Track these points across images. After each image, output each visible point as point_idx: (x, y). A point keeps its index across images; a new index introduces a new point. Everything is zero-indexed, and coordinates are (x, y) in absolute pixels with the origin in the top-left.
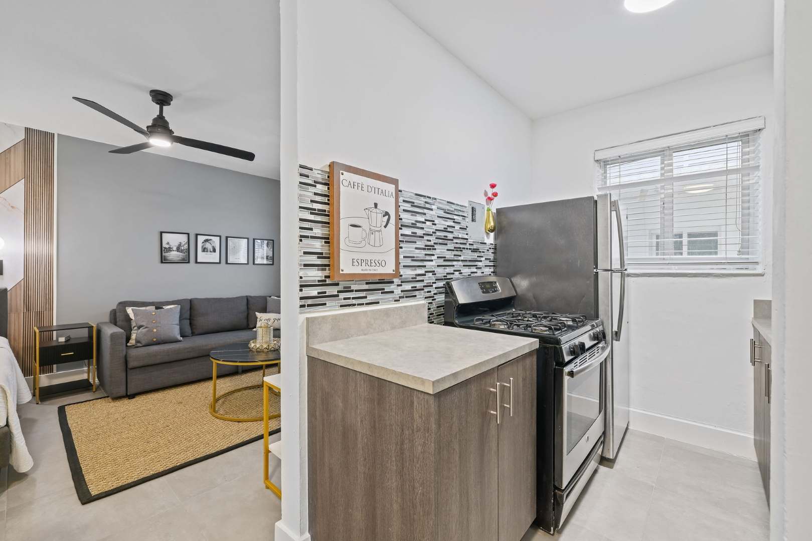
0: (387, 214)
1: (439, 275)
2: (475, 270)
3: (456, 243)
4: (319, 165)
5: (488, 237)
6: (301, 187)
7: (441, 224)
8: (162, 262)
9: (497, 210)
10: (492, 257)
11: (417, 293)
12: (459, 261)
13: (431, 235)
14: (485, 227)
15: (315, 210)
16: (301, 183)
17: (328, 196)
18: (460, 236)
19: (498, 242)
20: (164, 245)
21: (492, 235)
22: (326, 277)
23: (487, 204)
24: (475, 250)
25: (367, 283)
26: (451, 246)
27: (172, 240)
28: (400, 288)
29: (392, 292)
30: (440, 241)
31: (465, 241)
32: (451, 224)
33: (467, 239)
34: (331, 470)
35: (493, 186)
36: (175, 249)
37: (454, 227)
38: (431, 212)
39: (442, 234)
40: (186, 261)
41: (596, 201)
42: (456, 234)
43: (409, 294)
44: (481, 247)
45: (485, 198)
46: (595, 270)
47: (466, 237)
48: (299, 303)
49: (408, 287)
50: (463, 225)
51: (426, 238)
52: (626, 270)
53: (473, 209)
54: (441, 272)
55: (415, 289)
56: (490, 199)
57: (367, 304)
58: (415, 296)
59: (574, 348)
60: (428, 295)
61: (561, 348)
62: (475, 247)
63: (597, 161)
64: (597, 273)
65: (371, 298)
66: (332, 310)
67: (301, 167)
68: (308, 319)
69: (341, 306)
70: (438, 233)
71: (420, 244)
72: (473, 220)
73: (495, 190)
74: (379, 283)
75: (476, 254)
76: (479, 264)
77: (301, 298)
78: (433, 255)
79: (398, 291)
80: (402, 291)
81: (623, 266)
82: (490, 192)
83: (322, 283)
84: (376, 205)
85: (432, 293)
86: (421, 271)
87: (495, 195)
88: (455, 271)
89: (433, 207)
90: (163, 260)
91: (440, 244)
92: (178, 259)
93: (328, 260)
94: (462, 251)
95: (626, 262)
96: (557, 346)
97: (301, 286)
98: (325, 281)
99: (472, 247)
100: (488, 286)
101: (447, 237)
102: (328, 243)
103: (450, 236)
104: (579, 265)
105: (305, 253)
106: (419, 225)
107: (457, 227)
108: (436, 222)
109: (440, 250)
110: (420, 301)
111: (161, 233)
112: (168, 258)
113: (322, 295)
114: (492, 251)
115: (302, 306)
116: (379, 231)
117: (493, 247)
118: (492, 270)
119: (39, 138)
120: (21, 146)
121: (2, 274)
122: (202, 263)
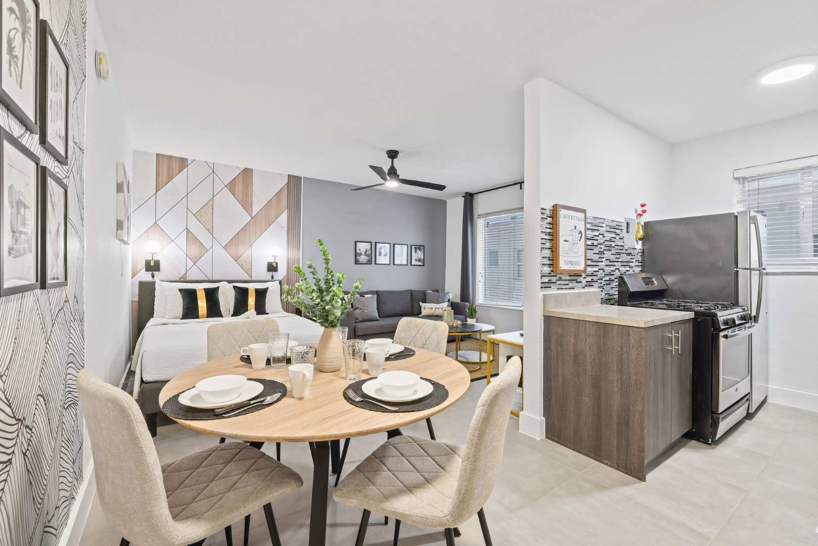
0: (581, 232)
1: (607, 272)
2: (629, 269)
3: (617, 249)
4: (548, 206)
5: (638, 244)
6: (542, 221)
7: (609, 236)
8: (356, 264)
9: (645, 223)
10: (640, 259)
11: (593, 283)
12: (618, 262)
13: (602, 244)
14: (636, 236)
15: (547, 232)
16: (542, 218)
17: (552, 224)
18: (619, 244)
19: (645, 247)
20: (358, 251)
21: (640, 242)
22: (551, 271)
23: (637, 219)
24: (629, 254)
25: (569, 276)
26: (614, 252)
27: (363, 247)
28: (585, 280)
29: (581, 282)
30: (607, 248)
31: (622, 248)
32: (615, 236)
33: (623, 246)
34: (564, 378)
35: (643, 205)
36: (363, 254)
37: (616, 238)
38: (602, 228)
39: (609, 243)
40: (369, 262)
41: (737, 216)
42: (616, 243)
43: (589, 284)
44: (633, 252)
45: (636, 215)
46: (735, 269)
47: (623, 244)
48: (540, 285)
49: (589, 279)
50: (621, 236)
51: (599, 246)
52: (764, 269)
53: (628, 224)
54: (608, 269)
55: (592, 281)
56: (640, 215)
57: (569, 288)
58: (593, 285)
59: (727, 321)
60: (600, 285)
61: (718, 320)
62: (628, 252)
63: (736, 179)
64: (738, 271)
65: (571, 285)
66: (553, 291)
67: (542, 209)
68: (544, 294)
69: (558, 289)
70: (606, 243)
71: (596, 250)
72: (628, 232)
73: (644, 208)
74: (575, 276)
75: (629, 257)
76: (631, 264)
77: (542, 283)
78: (603, 258)
79: (584, 282)
80: (586, 282)
81: (761, 265)
82: (640, 210)
83: (549, 275)
84: (575, 227)
85: (603, 284)
86: (596, 269)
87: (644, 211)
88: (616, 269)
89: (604, 225)
90: (357, 262)
91: (607, 250)
92: (364, 261)
93: (553, 261)
94: (620, 255)
95: (763, 263)
96: (715, 318)
97: (541, 276)
98: (551, 273)
99: (627, 252)
100: (647, 280)
101: (611, 245)
102: (552, 251)
103: (613, 244)
104: (720, 265)
105: (543, 257)
106: (595, 238)
107: (618, 238)
108: (605, 235)
109: (608, 255)
110: (595, 289)
111: (356, 242)
112: (360, 260)
113: (550, 282)
114: (640, 254)
115: (542, 287)
116: (576, 244)
117: (641, 251)
118: (640, 269)
119: (294, 182)
120: (286, 187)
121: (277, 271)
122: (378, 264)
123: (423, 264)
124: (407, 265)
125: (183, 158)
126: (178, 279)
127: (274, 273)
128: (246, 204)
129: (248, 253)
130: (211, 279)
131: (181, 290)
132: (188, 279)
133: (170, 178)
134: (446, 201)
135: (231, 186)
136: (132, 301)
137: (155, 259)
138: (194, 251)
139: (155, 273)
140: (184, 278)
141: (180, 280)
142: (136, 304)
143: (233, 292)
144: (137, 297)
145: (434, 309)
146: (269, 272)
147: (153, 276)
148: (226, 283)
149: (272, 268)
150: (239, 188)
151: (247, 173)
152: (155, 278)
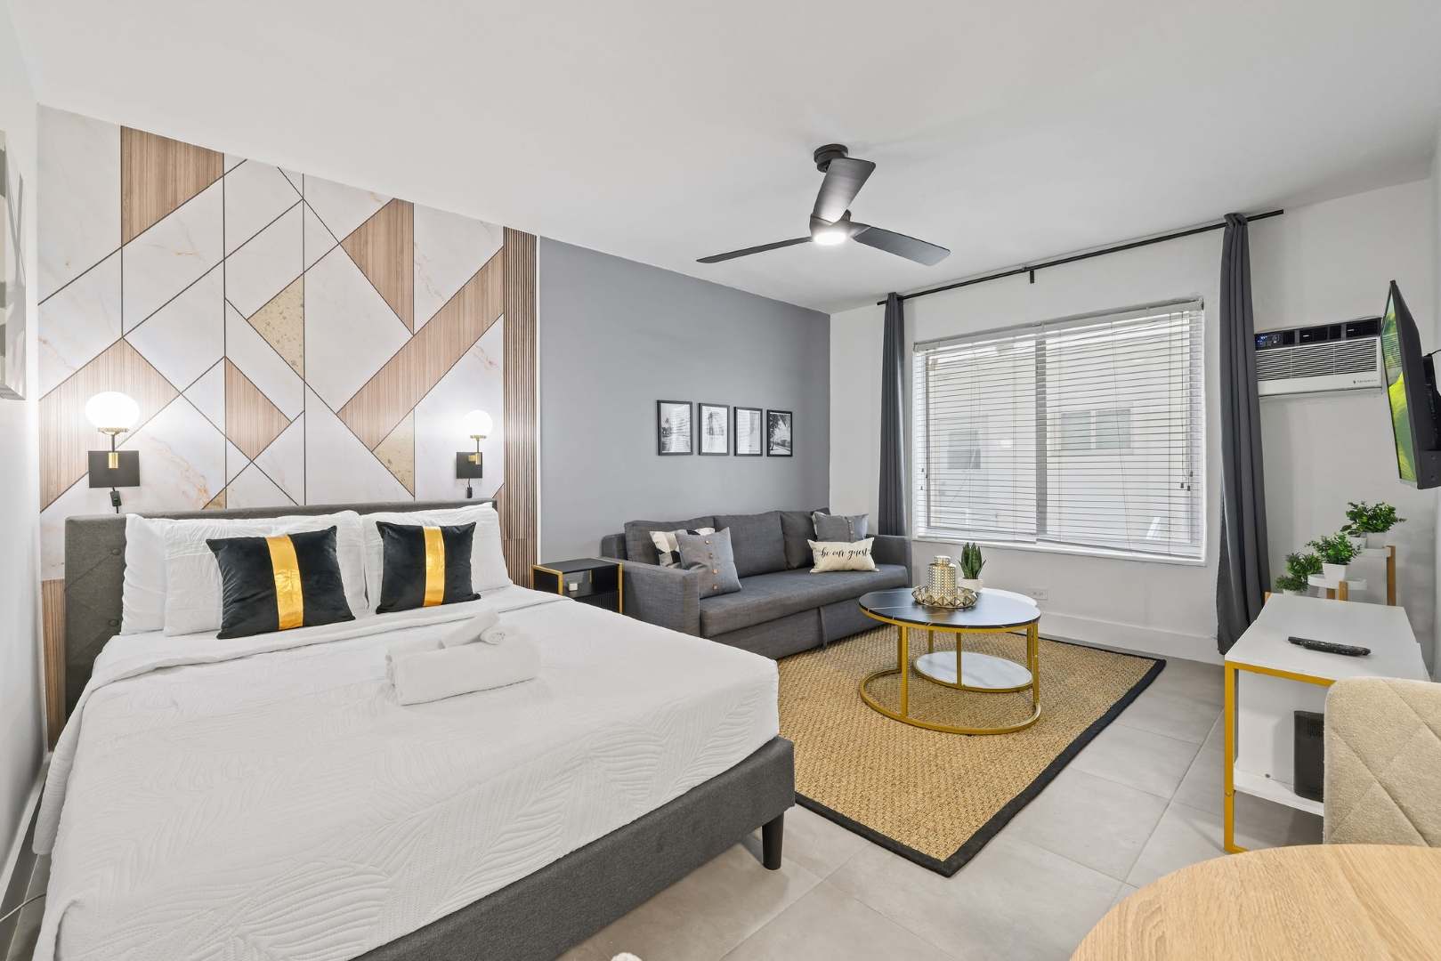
8: (660, 453)
20: (664, 425)
27: (674, 415)
36: (675, 430)
90: (661, 450)
111: (659, 403)
112: (668, 447)
119: (519, 246)
120: (499, 259)
121: (481, 477)
122: (707, 454)
123: (789, 453)
124: (761, 455)
125: (208, 152)
126: (199, 508)
127: (474, 482)
128: (398, 297)
129: (402, 431)
130: (301, 504)
131: (214, 545)
132: (232, 506)
133: (168, 207)
134: (829, 316)
135: (355, 245)
136: (43, 584)
137: (124, 448)
138: (250, 425)
139: (121, 490)
140: (219, 504)
141: (206, 510)
142: (59, 591)
143: (378, 541)
144: (63, 568)
145: (847, 555)
146: (460, 480)
147: (117, 502)
148: (355, 514)
149: (468, 468)
150: (377, 251)
151: (398, 211)
152: (122, 508)
